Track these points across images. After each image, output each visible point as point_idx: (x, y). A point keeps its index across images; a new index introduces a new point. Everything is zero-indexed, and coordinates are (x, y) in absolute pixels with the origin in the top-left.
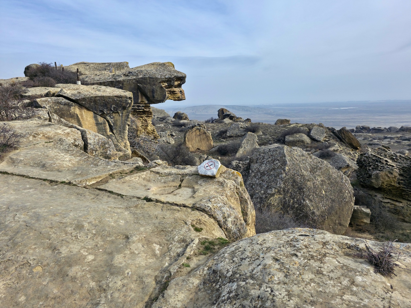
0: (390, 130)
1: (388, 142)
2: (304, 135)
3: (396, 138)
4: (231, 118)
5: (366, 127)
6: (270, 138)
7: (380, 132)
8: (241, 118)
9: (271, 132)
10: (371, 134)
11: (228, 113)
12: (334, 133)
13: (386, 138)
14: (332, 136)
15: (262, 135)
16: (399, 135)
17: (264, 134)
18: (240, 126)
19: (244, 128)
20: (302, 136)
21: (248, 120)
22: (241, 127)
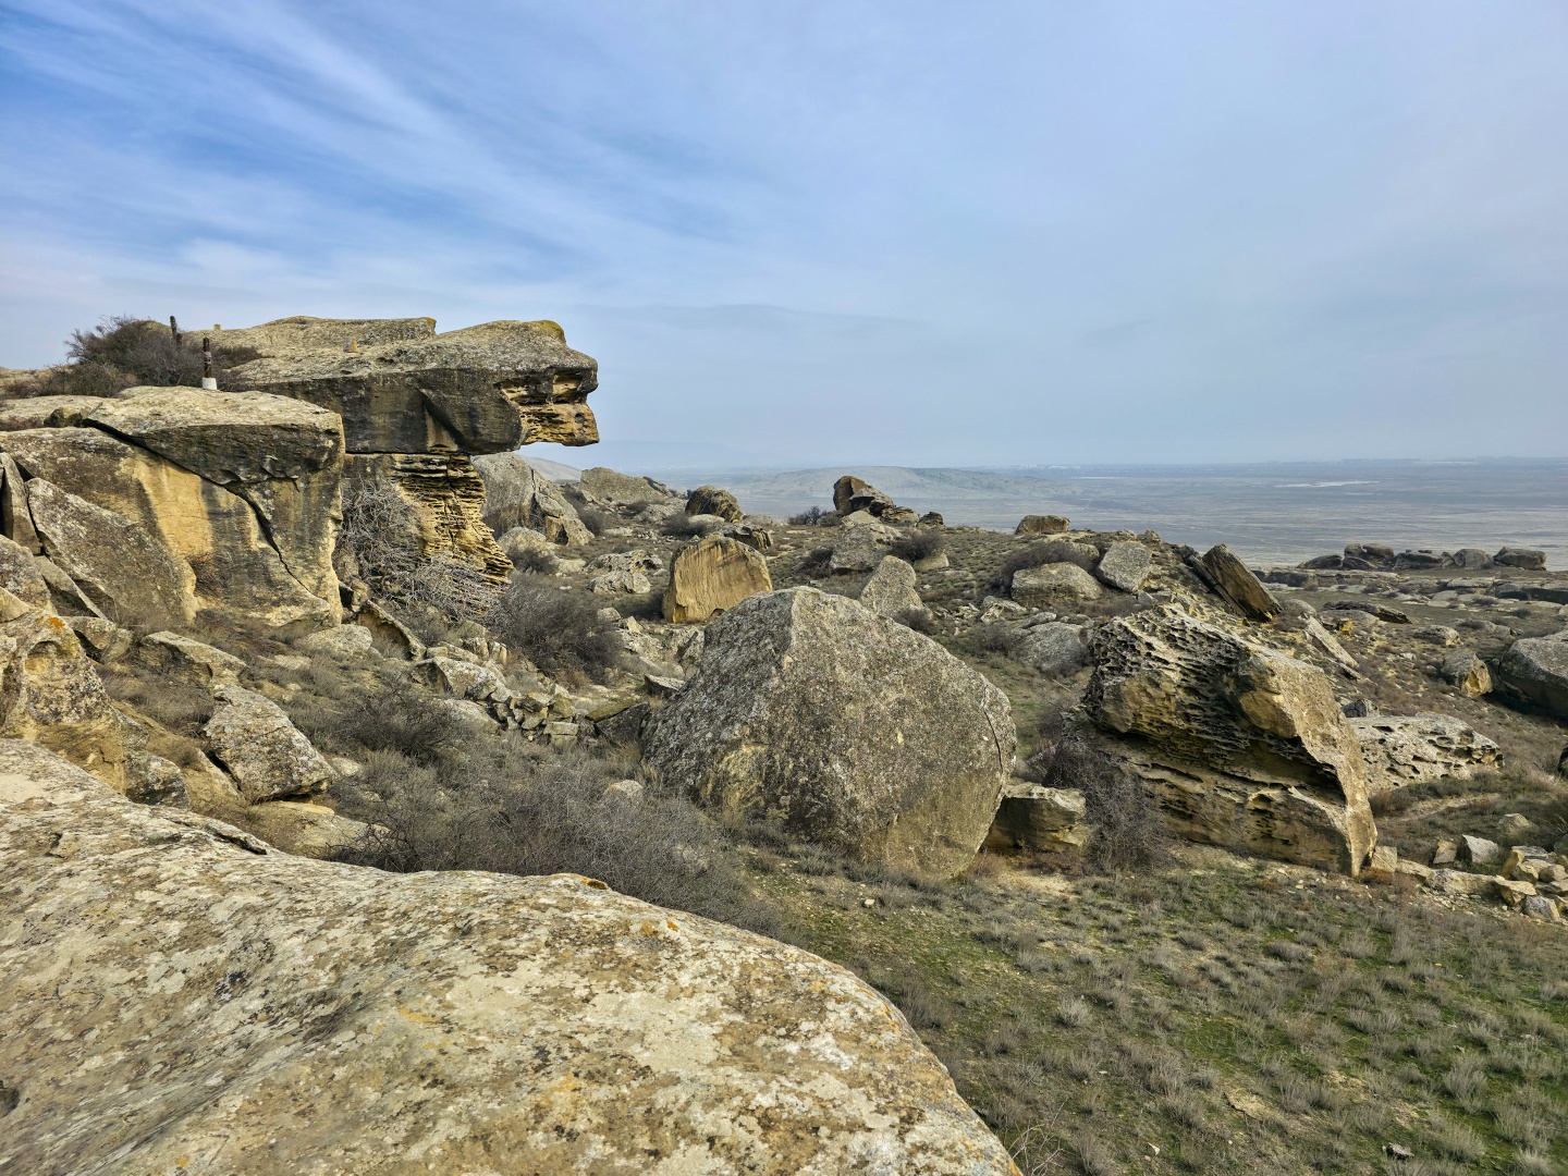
0: (1460, 561)
1: (1448, 604)
2: (1074, 568)
3: (1479, 590)
4: (877, 509)
5: (1380, 551)
6: (971, 576)
7: (1428, 568)
8: (910, 511)
9: (977, 558)
10: (1393, 575)
11: (865, 494)
12: (1189, 563)
13: (1444, 587)
14: (1182, 573)
15: (947, 569)
16: (1489, 580)
17: (954, 563)
18: (876, 536)
19: (888, 544)
20: (1068, 574)
21: (932, 517)
22: (880, 541)
